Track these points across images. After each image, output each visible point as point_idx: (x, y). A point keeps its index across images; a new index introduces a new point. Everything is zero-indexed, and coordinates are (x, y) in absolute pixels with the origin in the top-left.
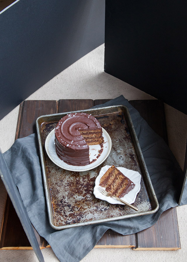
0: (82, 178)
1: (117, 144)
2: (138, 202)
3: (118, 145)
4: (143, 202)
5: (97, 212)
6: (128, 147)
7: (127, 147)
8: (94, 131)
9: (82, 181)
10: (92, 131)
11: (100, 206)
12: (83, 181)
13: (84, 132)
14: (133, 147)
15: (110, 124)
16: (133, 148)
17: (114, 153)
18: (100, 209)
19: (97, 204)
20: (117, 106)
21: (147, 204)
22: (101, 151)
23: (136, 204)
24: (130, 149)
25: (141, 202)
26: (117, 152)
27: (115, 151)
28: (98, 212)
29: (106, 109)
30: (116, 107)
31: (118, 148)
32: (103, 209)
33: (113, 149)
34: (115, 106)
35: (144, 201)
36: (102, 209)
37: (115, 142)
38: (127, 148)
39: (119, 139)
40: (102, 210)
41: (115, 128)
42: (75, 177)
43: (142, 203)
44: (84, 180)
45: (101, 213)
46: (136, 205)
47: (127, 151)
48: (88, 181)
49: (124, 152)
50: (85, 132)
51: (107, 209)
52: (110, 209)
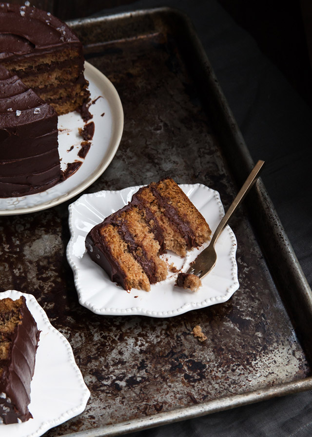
0: (35, 269)
1: (160, 143)
2: (254, 348)
3: (163, 146)
4: (275, 344)
5: (98, 395)
6: (199, 151)
7: (195, 148)
8: (53, 60)
9: (35, 280)
10: (47, 61)
11: (111, 369)
12: (38, 279)
13: (18, 68)
14: (216, 151)
15: (130, 75)
16: (219, 154)
17: (149, 174)
18: (109, 383)
19: (97, 364)
20: (152, 11)
21: (290, 351)
22: (87, 133)
23: (249, 354)
24: (208, 157)
25: (265, 348)
26: (160, 169)
27: (155, 164)
28: (102, 395)
29: (112, 22)
30: (147, 16)
31: (163, 156)
32: (121, 380)
33: (147, 160)
34: (141, 12)
35: (277, 342)
36: (117, 382)
37: (152, 134)
38: (196, 154)
39: (166, 125)
40: (117, 385)
41: (149, 87)
42: (7, 266)
43: (271, 348)
44: (44, 276)
45: (116, 395)
46: (248, 360)
47: (198, 164)
48: (56, 277)
49: (188, 167)
50: (22, 68)
51: (139, 379)
52: (148, 380)
